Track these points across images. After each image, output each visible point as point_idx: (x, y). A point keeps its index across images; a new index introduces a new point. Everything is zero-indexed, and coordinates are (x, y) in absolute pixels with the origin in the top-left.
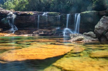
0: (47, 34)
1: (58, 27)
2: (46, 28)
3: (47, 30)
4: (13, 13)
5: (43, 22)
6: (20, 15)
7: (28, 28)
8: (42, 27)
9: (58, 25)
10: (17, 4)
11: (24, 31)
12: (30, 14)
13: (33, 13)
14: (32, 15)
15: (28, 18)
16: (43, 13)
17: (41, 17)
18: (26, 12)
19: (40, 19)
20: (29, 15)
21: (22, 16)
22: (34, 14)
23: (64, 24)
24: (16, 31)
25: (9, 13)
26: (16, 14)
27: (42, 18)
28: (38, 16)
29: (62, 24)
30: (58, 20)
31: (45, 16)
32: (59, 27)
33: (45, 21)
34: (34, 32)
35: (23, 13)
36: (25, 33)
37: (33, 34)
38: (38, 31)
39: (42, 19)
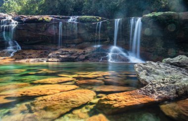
0: (76, 58)
1: (97, 44)
2: (74, 45)
3: (76, 50)
4: (13, 19)
5: (68, 35)
6: (25, 22)
7: (40, 46)
8: (67, 44)
9: (97, 41)
10: (25, 3)
11: (32, 52)
12: (43, 19)
13: (50, 18)
14: (48, 22)
15: (40, 28)
16: (69, 18)
17: (65, 24)
18: (36, 17)
19: (63, 29)
20: (43, 21)
21: (28, 24)
22: (52, 20)
23: (108, 39)
24: (17, 52)
25: (5, 18)
26: (18, 20)
27: (67, 27)
28: (58, 24)
29: (105, 39)
30: (98, 30)
31: (73, 23)
32: (100, 44)
33: (73, 32)
34: (50, 55)
35: (30, 18)
36: (33, 55)
37: (49, 58)
38: (59, 53)
39: (67, 30)
